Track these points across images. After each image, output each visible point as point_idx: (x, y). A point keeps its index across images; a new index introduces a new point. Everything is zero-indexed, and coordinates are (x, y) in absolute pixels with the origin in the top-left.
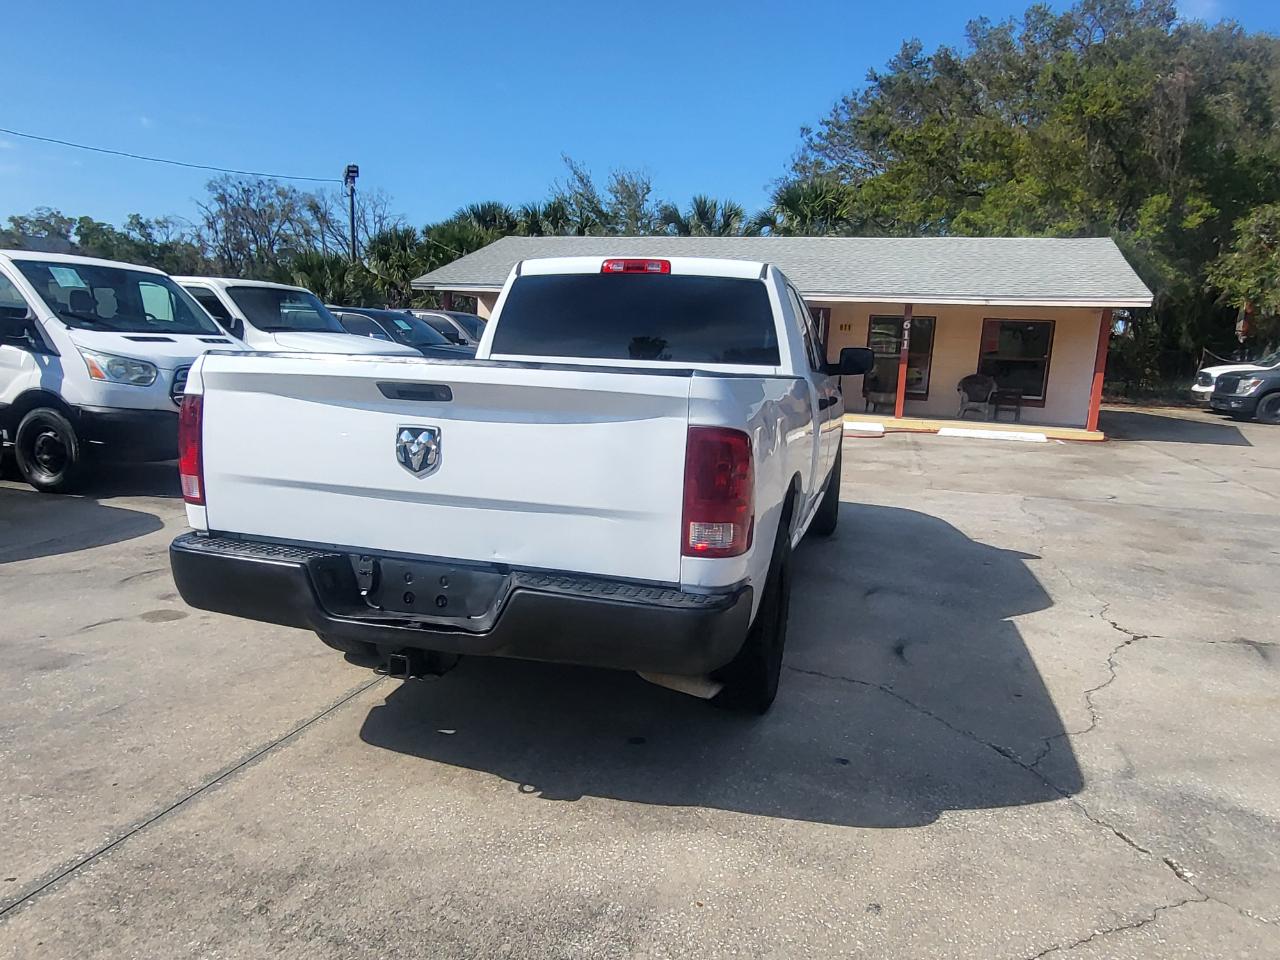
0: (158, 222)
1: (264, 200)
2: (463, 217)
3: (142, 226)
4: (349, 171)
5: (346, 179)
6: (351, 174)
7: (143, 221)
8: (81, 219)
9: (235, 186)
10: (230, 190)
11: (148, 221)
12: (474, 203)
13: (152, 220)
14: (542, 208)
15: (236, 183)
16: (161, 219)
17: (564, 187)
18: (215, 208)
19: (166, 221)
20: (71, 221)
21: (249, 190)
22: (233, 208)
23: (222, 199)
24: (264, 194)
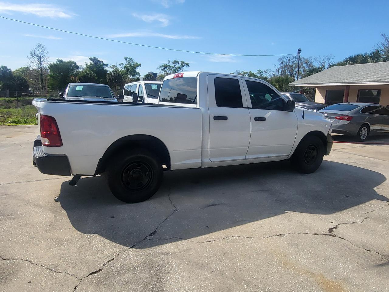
0: (265, 71)
1: (294, 62)
2: (347, 61)
3: (261, 73)
4: (298, 51)
5: (298, 53)
6: (299, 52)
7: (261, 71)
8: (249, 72)
9: (286, 59)
10: (285, 60)
11: (262, 71)
12: (351, 55)
13: (263, 71)
14: (370, 55)
15: (287, 58)
16: (265, 70)
17: (381, 46)
18: (279, 66)
19: (266, 71)
20: (247, 73)
21: (290, 60)
22: (285, 65)
23: (282, 63)
24: (294, 60)
